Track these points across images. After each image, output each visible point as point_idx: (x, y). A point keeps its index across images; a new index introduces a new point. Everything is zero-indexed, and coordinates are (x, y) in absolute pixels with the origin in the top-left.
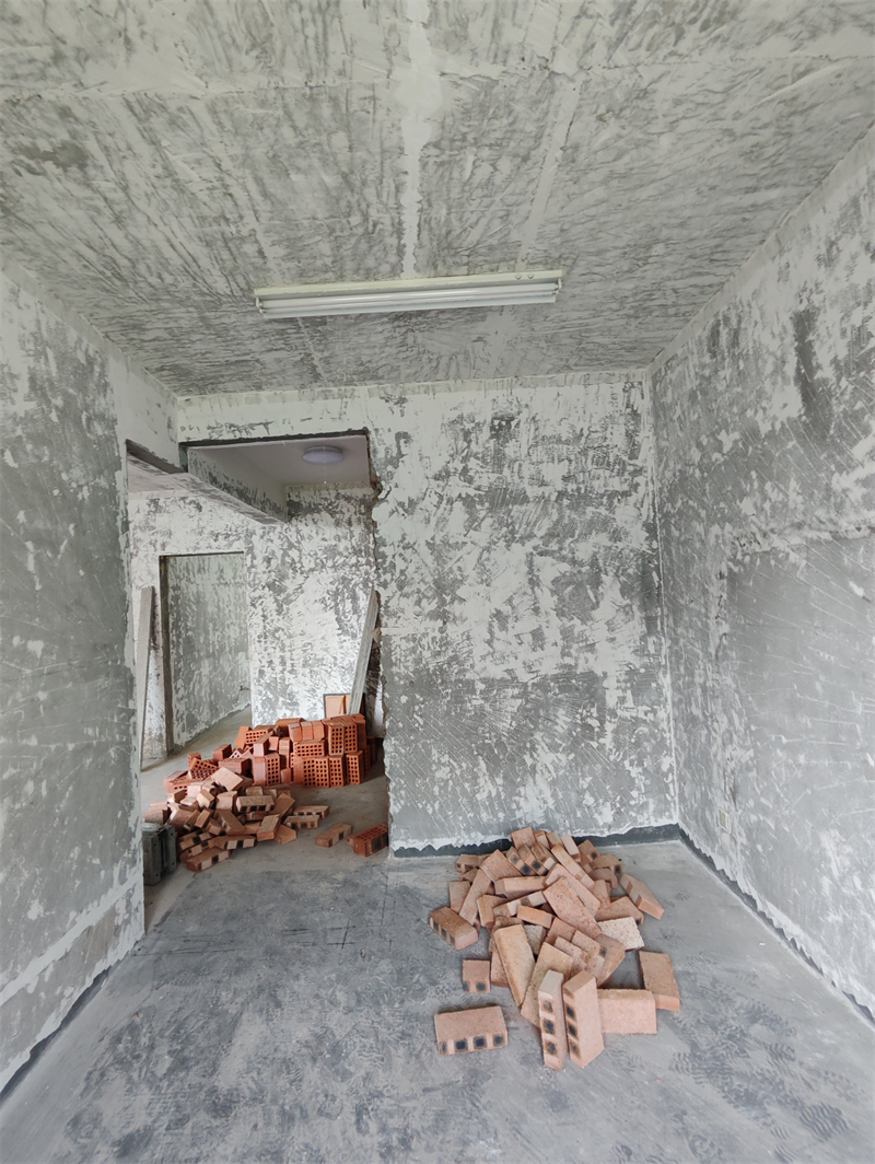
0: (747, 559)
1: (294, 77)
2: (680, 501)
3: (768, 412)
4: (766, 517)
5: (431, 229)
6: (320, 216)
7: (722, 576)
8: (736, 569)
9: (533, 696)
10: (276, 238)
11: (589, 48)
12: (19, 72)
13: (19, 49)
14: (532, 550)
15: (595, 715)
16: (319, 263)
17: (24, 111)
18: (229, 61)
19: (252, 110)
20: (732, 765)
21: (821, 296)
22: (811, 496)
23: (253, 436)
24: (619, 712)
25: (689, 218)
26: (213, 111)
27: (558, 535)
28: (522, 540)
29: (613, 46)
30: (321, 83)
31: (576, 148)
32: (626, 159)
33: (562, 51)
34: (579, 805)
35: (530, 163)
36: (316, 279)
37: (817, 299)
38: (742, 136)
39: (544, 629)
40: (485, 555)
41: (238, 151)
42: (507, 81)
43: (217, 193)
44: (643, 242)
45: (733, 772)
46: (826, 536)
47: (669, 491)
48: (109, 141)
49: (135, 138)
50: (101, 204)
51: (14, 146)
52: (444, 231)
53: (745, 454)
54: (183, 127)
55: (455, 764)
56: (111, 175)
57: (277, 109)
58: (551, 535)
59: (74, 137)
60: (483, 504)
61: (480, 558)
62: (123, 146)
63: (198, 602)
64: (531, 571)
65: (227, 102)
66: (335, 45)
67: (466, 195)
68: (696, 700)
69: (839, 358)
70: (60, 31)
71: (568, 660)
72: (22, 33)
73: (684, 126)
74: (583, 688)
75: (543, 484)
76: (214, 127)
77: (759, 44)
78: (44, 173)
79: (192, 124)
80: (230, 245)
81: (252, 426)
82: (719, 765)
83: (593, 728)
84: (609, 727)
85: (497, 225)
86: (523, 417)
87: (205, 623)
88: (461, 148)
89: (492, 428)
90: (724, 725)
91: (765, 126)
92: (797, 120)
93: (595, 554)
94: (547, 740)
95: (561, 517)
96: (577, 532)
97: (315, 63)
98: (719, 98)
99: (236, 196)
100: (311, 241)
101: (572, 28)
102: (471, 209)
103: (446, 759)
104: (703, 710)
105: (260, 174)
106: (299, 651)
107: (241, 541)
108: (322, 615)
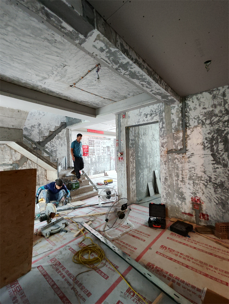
106: (187, 171)
107: (158, 116)
108: (202, 152)
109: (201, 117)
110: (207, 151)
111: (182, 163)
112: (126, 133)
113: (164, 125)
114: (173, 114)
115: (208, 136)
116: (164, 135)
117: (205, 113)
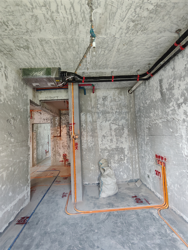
0: (152, 125)
1: (69, 36)
2: (139, 114)
3: (155, 97)
4: (155, 117)
5: (92, 62)
6: (72, 59)
7: (147, 128)
8: (150, 127)
9: (111, 152)
10: (63, 62)
11: (122, 34)
12: (19, 34)
13: (20, 30)
14: (110, 123)
15: (123, 156)
16: (71, 67)
17: (19, 40)
18: (58, 33)
19: (61, 41)
20: (150, 165)
21: (164, 77)
22: (163, 113)
23: (55, 99)
24: (128, 156)
25: (140, 61)
26: (54, 41)
27: (116, 120)
28: (108, 121)
29: (126, 34)
30: (74, 37)
31: (119, 49)
32: (128, 51)
33: (117, 34)
34: (120, 174)
35: (111, 51)
36: (70, 70)
37: (163, 77)
38: (149, 48)
39: (113, 139)
40: (101, 124)
41: (58, 47)
42: (107, 38)
43: (53, 54)
44: (132, 65)
45: (150, 167)
46: (165, 120)
47: (137, 112)
48: (34, 45)
49: (39, 44)
50: (30, 55)
51: (16, 45)
52: (95, 62)
53: (151, 105)
54: (48, 43)
55: (95, 166)
56: (33, 51)
57: (66, 41)
58: (114, 120)
59: (27, 44)
60: (101, 114)
61: (100, 124)
62: (36, 46)
63: (39, 134)
64: (110, 127)
65: (57, 40)
66: (77, 32)
67: (99, 56)
68: (143, 153)
69: (167, 88)
70: (28, 27)
71: (117, 145)
72: (21, 27)
73: (138, 47)
74: (121, 151)
75: (113, 110)
76: (54, 44)
77: (151, 34)
78: (21, 50)
79: (50, 43)
80: (54, 63)
81: (54, 97)
82: (147, 166)
83: (122, 159)
84: (126, 159)
85: (105, 61)
86: (109, 97)
87: (41, 138)
88: (99, 48)
89: (103, 99)
90: (148, 158)
91: (153, 47)
92: (159, 46)
93: (123, 124)
94: (113, 161)
95: (116, 116)
96: (119, 119)
97: (73, 34)
98: (144, 42)
99: (56, 55)
100: (70, 63)
101: (119, 31)
102: (100, 58)
103: (93, 165)
104: (144, 155)
105: (61, 52)
106: (61, 144)
107: (50, 121)
108: (66, 136)
109: (66, 123)
110: (68, 136)
111: (59, 141)
112: (32, 127)
113: (52, 125)
114: (56, 121)
115: (68, 130)
116: (53, 129)
117: (67, 122)
